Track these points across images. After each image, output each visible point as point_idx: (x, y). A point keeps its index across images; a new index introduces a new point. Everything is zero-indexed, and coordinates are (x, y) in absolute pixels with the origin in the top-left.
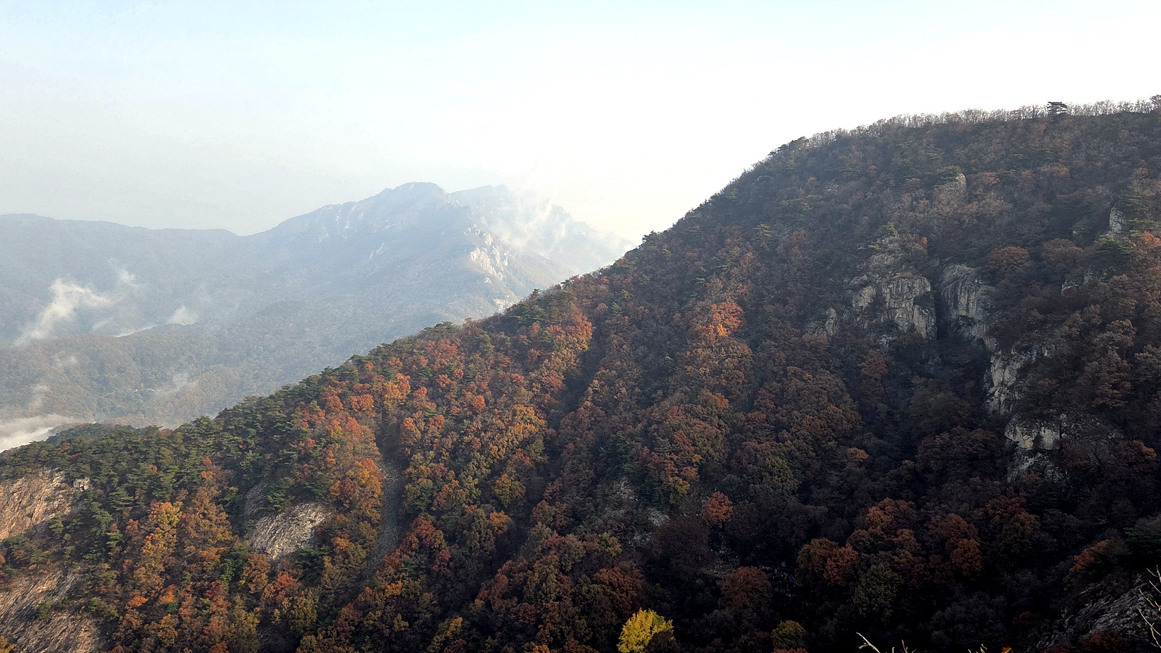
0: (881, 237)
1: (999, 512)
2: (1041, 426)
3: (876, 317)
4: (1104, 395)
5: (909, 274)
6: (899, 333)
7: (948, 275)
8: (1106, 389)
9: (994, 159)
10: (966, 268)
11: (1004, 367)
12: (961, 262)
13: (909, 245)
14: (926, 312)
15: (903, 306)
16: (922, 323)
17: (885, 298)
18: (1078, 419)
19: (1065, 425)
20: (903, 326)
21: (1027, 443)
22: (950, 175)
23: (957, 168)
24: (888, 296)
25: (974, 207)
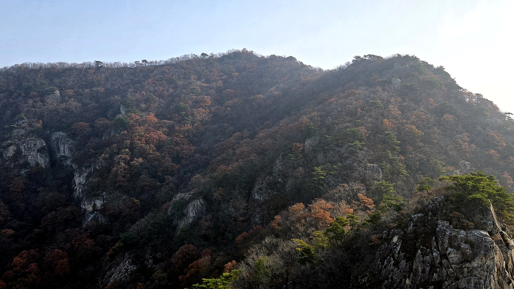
0: (18, 121)
1: (78, 242)
2: (95, 199)
3: (18, 161)
4: (119, 181)
5: (34, 138)
6: (31, 168)
7: (54, 137)
8: (120, 178)
9: (72, 84)
10: (62, 133)
11: (80, 176)
12: (59, 131)
13: (33, 124)
14: (44, 155)
15: (32, 154)
16: (42, 161)
17: (22, 151)
18: (110, 193)
19: (105, 197)
20: (33, 163)
21: (90, 208)
22: (52, 91)
23: (55, 88)
24: (23, 150)
25: (64, 105)
